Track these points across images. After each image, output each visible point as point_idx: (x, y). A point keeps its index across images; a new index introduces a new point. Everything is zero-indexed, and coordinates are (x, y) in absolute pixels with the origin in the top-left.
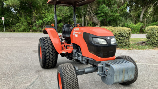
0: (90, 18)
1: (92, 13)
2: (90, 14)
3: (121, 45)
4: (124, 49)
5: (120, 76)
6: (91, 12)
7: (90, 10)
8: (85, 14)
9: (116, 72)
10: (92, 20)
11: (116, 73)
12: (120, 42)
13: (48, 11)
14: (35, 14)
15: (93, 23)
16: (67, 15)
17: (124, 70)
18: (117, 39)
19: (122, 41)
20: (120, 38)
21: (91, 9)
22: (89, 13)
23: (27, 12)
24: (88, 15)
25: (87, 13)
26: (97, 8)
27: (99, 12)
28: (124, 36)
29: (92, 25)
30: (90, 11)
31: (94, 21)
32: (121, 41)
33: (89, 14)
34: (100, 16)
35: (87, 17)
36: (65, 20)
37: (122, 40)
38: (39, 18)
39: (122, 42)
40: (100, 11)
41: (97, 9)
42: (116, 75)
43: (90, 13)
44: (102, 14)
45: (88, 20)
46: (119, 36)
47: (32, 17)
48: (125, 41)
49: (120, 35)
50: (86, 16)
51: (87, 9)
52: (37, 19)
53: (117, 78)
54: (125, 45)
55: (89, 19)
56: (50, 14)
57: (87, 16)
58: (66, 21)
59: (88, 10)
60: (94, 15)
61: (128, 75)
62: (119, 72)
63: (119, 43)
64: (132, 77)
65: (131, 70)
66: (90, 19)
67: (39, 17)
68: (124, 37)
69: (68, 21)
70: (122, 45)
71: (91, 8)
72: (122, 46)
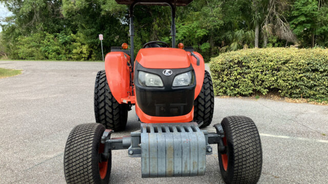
0: (273, 29)
1: (278, 17)
2: (274, 20)
3: (312, 92)
4: (319, 102)
5: (159, 160)
6: (275, 16)
7: (274, 11)
8: (262, 22)
9: (146, 150)
10: (277, 33)
11: (148, 154)
12: (309, 85)
13: (181, 19)
14: (156, 26)
15: (279, 40)
16: (218, 25)
17: (170, 147)
18: (302, 77)
19: (315, 83)
20: (308, 74)
21: (277, 9)
22: (271, 18)
23: (142, 22)
24: (269, 22)
25: (267, 17)
26: (291, 5)
27: (295, 13)
28: (322, 70)
29: (276, 44)
30: (273, 13)
31: (283, 36)
32: (312, 82)
33: (271, 20)
34: (296, 23)
35: (267, 28)
36: (215, 35)
37: (315, 81)
38: (165, 34)
39: (315, 85)
40: (298, 12)
41: (290, 7)
42: (148, 157)
43: (275, 18)
44: (303, 19)
45: (268, 35)
46: (308, 71)
47: (152, 33)
48: (325, 83)
49: (308, 67)
50: (264, 25)
51: (268, 9)
52: (159, 35)
53: (151, 164)
54: (323, 94)
55: (270, 32)
56: (183, 25)
57: (266, 26)
58: (218, 38)
59: (270, 10)
60: (284, 21)
61: (183, 162)
62: (155, 150)
63: (307, 87)
64: (200, 167)
65: (192, 150)
66: (274, 31)
67: (163, 32)
68: (321, 72)
69: (223, 36)
70: (316, 93)
71: (277, 5)
72: (314, 95)
